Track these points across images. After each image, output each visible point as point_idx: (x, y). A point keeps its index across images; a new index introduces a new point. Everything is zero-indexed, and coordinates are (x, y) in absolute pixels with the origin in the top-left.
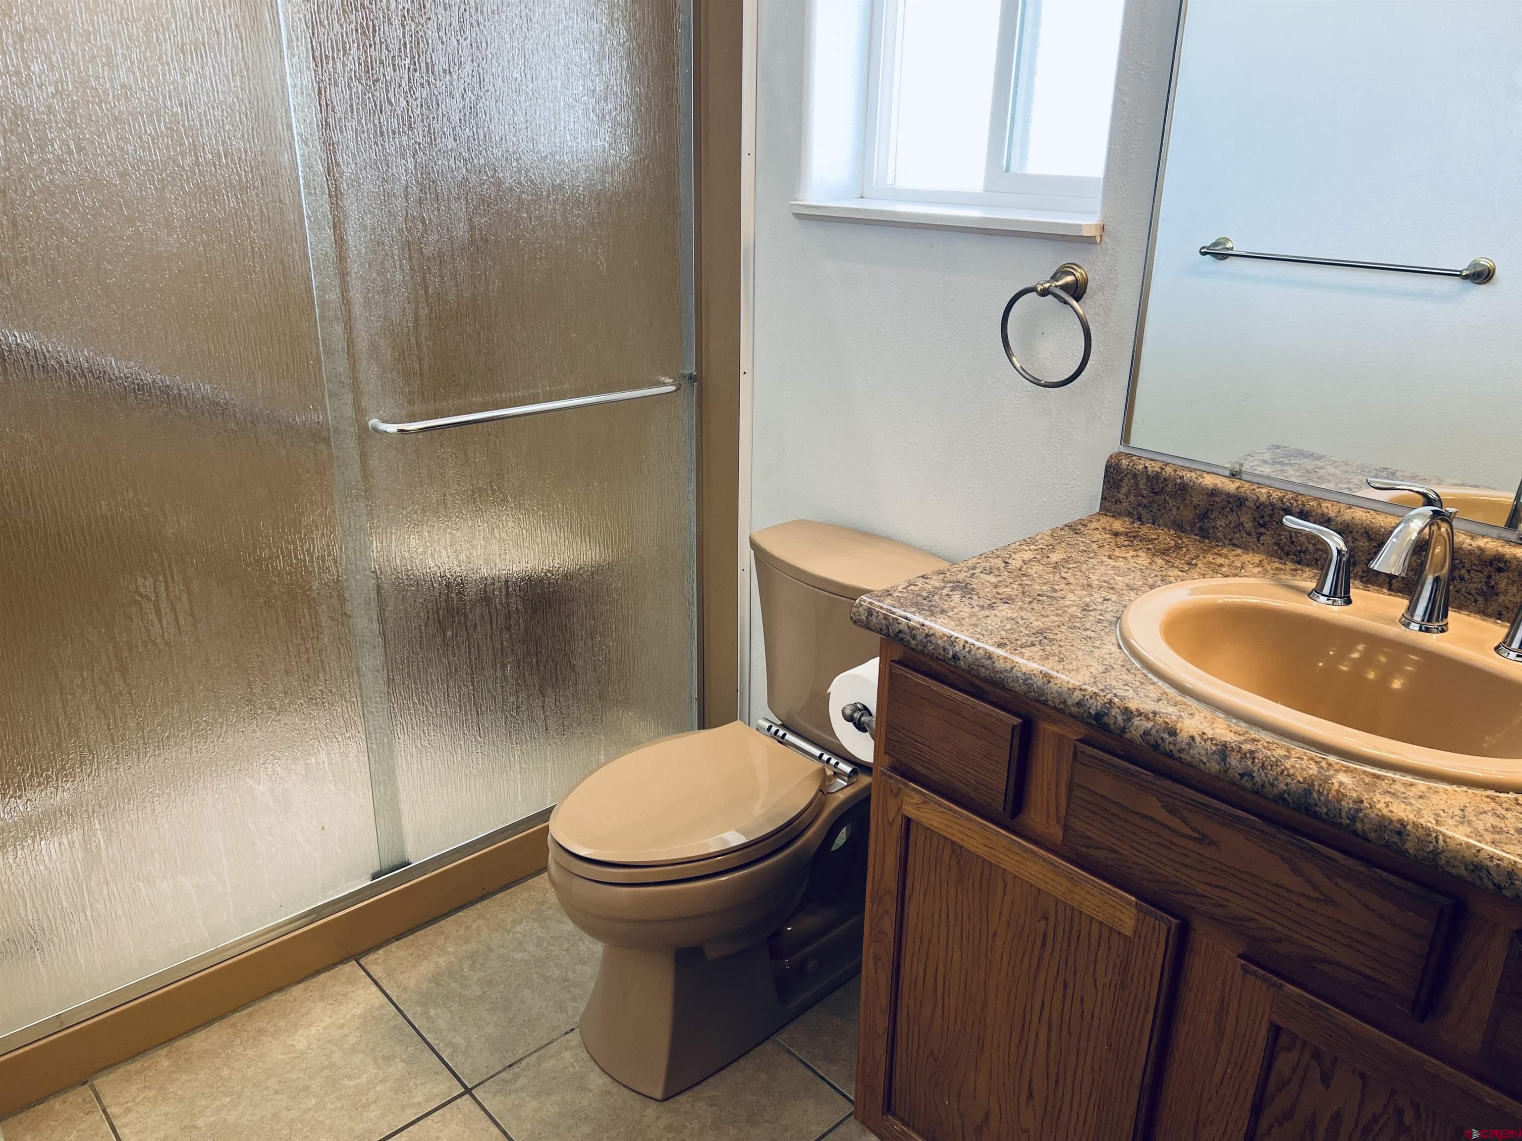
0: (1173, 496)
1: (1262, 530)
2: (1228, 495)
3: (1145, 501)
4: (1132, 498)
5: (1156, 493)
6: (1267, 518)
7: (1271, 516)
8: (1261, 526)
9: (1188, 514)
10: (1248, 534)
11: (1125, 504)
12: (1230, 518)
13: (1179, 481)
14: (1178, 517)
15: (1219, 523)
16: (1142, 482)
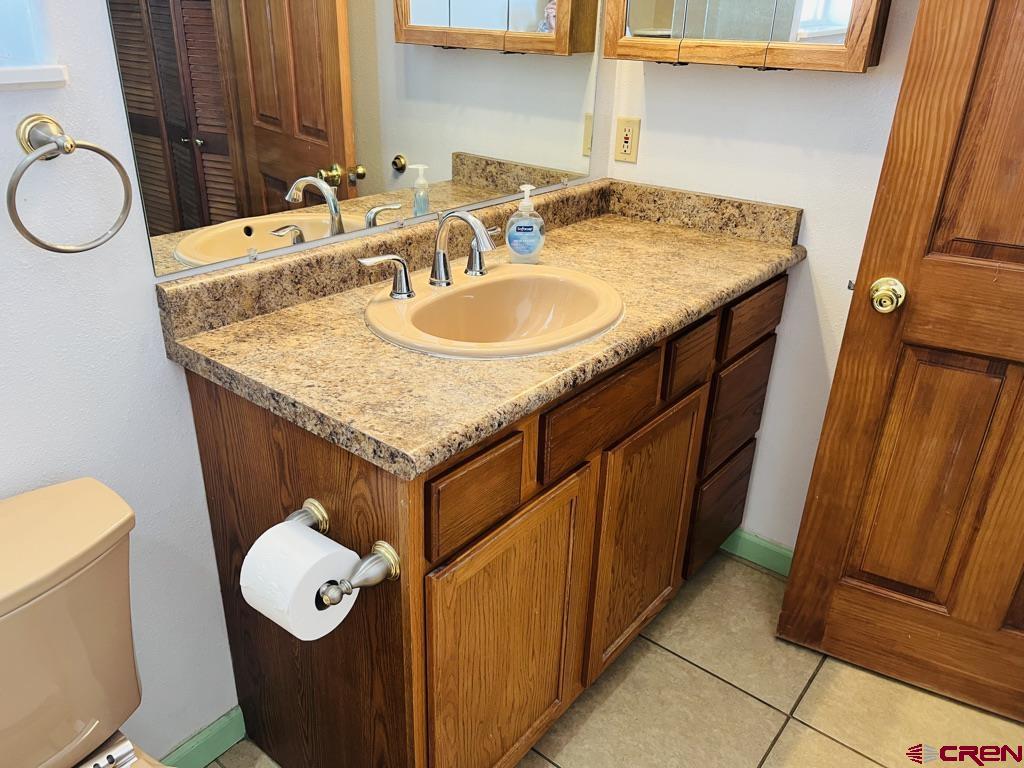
0: (233, 294)
1: (299, 286)
2: (271, 273)
3: (211, 311)
4: (200, 314)
5: (218, 300)
6: (299, 276)
7: (301, 273)
8: (297, 283)
9: (248, 302)
10: (291, 294)
11: (196, 322)
12: (277, 289)
13: (233, 281)
14: (241, 309)
15: (270, 297)
16: (205, 296)
